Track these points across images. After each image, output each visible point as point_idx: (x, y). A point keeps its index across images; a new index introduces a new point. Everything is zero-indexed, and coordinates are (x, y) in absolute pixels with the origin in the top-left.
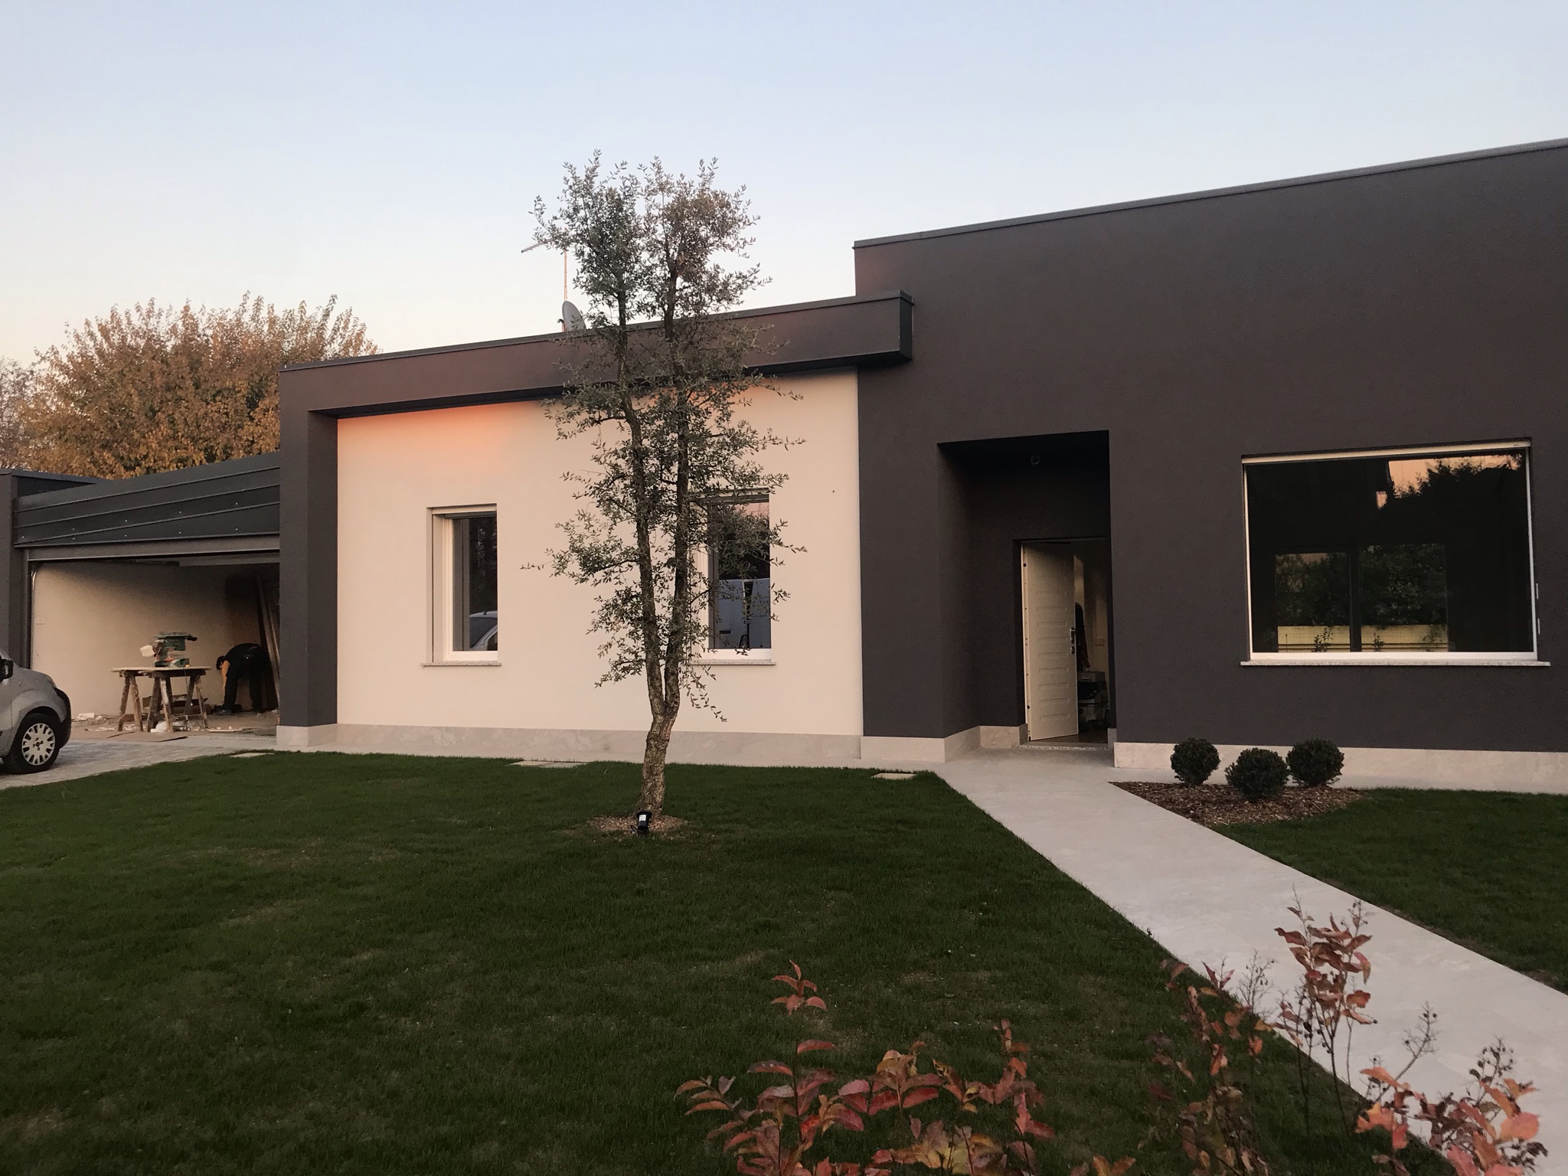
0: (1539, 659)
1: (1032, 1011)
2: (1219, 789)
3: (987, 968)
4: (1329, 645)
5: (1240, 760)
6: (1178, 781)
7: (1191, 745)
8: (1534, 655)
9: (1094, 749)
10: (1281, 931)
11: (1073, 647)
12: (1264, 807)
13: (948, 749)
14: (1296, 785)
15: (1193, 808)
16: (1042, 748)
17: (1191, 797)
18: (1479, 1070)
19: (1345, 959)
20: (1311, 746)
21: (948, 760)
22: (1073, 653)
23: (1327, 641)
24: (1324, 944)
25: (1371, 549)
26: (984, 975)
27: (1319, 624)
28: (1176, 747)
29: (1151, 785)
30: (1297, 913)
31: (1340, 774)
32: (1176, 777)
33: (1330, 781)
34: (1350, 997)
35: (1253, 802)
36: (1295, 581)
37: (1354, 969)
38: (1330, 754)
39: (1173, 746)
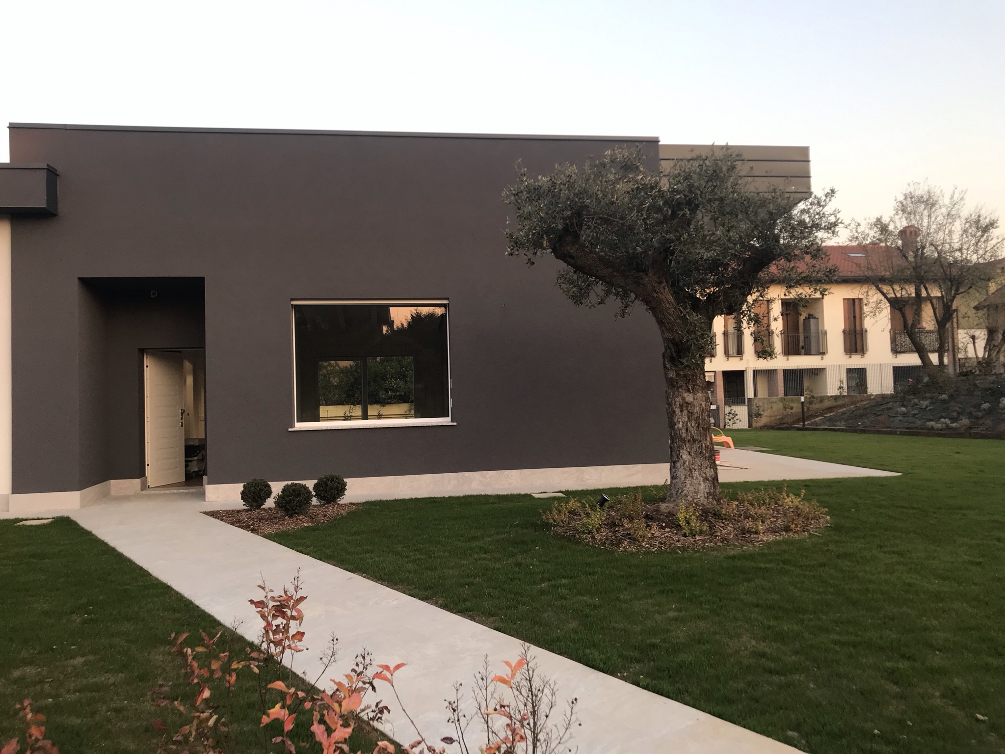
0: (452, 421)
1: (111, 681)
2: (271, 510)
3: (83, 655)
4: (352, 416)
5: (284, 491)
6: (245, 507)
7: (254, 484)
8: (449, 419)
9: (194, 490)
10: (252, 602)
11: (182, 423)
12: (297, 519)
13: (82, 499)
14: (319, 504)
15: (253, 524)
16: (157, 492)
17: (253, 517)
18: (356, 668)
19: (289, 612)
20: (328, 479)
21: (82, 506)
22: (182, 426)
23: (351, 414)
24: (278, 605)
25: (378, 359)
26: (80, 660)
27: (347, 404)
28: (244, 485)
29: (227, 512)
30: (263, 588)
31: (345, 495)
32: (244, 505)
33: (339, 499)
34: (293, 636)
35: (291, 516)
36: (334, 378)
37: (293, 618)
38: (338, 483)
39: (242, 484)
